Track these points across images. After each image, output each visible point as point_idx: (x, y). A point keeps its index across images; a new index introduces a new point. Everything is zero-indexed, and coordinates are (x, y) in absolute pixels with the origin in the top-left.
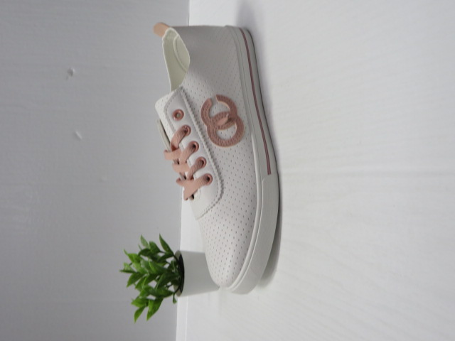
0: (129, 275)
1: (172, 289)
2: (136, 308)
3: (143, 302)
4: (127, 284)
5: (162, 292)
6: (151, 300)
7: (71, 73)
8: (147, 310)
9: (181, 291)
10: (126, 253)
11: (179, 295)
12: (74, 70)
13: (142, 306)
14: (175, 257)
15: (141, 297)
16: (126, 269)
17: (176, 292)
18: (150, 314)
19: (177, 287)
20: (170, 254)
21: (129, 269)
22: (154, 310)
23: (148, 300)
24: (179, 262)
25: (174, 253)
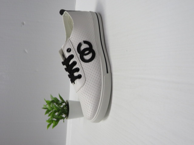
0: (46, 110)
1: (64, 116)
2: (48, 123)
3: (51, 121)
4: (45, 114)
5: (59, 117)
6: (54, 121)
7: (23, 24)
8: (52, 124)
9: (68, 117)
10: (45, 100)
11: (67, 119)
12: (24, 23)
13: (50, 123)
14: (66, 103)
15: (50, 119)
16: (44, 107)
17: (66, 117)
18: (54, 126)
19: (66, 115)
20: (63, 102)
21: (46, 107)
22: (56, 125)
23: (53, 120)
24: (67, 105)
25: (65, 101)
